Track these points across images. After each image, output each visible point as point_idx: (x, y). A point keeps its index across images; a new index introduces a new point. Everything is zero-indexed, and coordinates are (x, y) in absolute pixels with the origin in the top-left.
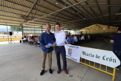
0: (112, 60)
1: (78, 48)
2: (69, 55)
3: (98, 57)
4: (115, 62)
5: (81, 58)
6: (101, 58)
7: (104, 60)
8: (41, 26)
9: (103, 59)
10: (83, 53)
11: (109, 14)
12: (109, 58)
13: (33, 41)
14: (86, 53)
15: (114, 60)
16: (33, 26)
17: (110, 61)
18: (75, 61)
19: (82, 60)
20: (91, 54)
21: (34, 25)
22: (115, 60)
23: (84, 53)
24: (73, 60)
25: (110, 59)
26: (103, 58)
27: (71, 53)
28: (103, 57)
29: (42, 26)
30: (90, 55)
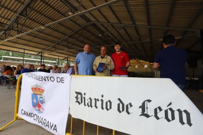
0: (177, 114)
1: (62, 80)
2: (37, 108)
3: (124, 108)
4: (190, 124)
5: (70, 116)
6: (136, 110)
7: (147, 116)
8: (40, 53)
9: (144, 114)
10: (77, 97)
11: (151, 39)
12: (164, 108)
13: (8, 76)
14: (87, 97)
15: (184, 115)
16: (22, 51)
17: (169, 121)
18: (52, 131)
19: (74, 125)
20: (100, 98)
21: (25, 49)
22: (185, 111)
23: (80, 97)
24: (47, 128)
25: (166, 112)
26: (143, 111)
27: (43, 102)
28: (143, 107)
29: (42, 52)
30: (99, 104)
